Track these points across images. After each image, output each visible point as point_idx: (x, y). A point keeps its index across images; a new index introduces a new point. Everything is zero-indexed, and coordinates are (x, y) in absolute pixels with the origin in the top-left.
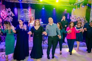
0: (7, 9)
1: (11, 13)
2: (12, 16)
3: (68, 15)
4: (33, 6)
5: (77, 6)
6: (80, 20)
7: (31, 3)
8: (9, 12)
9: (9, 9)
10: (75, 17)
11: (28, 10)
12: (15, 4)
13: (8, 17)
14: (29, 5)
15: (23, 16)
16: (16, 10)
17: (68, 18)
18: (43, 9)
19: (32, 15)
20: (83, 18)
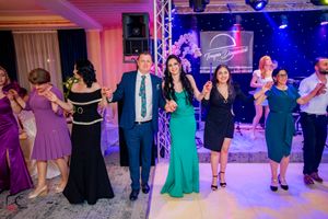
1: (195, 47)
4: (248, 22)
11: (232, 34)
14: (238, 18)
15: (214, 56)
18: (283, 27)
19: (242, 51)
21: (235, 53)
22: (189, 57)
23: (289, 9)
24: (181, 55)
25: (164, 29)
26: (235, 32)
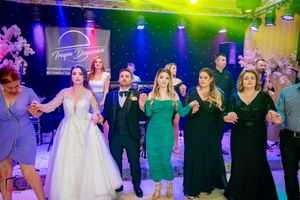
0: (4, 29)
1: (22, 42)
2: (26, 54)
3: (233, 51)
4: (103, 19)
5: (266, 18)
6: (277, 68)
7: (97, 7)
8: (14, 39)
9: (16, 29)
10: (257, 55)
11: (85, 32)
12: (36, 9)
13: (9, 56)
14: (90, 13)
16: (38, 31)
17: (232, 61)
18: (141, 27)
20: (287, 63)
21: (89, 53)
22: (21, 54)
26: (89, 29)
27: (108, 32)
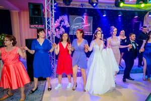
1: (67, 22)
2: (67, 27)
7: (88, 7)
11: (83, 17)
13: (58, 28)
14: (86, 10)
15: (76, 27)
19: (88, 25)
23: (107, 8)
24: (60, 26)
25: (50, 12)
26: (85, 16)
27: (92, 17)
